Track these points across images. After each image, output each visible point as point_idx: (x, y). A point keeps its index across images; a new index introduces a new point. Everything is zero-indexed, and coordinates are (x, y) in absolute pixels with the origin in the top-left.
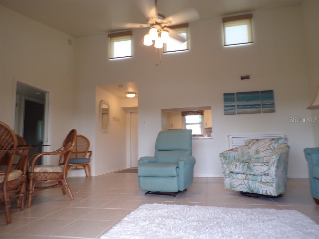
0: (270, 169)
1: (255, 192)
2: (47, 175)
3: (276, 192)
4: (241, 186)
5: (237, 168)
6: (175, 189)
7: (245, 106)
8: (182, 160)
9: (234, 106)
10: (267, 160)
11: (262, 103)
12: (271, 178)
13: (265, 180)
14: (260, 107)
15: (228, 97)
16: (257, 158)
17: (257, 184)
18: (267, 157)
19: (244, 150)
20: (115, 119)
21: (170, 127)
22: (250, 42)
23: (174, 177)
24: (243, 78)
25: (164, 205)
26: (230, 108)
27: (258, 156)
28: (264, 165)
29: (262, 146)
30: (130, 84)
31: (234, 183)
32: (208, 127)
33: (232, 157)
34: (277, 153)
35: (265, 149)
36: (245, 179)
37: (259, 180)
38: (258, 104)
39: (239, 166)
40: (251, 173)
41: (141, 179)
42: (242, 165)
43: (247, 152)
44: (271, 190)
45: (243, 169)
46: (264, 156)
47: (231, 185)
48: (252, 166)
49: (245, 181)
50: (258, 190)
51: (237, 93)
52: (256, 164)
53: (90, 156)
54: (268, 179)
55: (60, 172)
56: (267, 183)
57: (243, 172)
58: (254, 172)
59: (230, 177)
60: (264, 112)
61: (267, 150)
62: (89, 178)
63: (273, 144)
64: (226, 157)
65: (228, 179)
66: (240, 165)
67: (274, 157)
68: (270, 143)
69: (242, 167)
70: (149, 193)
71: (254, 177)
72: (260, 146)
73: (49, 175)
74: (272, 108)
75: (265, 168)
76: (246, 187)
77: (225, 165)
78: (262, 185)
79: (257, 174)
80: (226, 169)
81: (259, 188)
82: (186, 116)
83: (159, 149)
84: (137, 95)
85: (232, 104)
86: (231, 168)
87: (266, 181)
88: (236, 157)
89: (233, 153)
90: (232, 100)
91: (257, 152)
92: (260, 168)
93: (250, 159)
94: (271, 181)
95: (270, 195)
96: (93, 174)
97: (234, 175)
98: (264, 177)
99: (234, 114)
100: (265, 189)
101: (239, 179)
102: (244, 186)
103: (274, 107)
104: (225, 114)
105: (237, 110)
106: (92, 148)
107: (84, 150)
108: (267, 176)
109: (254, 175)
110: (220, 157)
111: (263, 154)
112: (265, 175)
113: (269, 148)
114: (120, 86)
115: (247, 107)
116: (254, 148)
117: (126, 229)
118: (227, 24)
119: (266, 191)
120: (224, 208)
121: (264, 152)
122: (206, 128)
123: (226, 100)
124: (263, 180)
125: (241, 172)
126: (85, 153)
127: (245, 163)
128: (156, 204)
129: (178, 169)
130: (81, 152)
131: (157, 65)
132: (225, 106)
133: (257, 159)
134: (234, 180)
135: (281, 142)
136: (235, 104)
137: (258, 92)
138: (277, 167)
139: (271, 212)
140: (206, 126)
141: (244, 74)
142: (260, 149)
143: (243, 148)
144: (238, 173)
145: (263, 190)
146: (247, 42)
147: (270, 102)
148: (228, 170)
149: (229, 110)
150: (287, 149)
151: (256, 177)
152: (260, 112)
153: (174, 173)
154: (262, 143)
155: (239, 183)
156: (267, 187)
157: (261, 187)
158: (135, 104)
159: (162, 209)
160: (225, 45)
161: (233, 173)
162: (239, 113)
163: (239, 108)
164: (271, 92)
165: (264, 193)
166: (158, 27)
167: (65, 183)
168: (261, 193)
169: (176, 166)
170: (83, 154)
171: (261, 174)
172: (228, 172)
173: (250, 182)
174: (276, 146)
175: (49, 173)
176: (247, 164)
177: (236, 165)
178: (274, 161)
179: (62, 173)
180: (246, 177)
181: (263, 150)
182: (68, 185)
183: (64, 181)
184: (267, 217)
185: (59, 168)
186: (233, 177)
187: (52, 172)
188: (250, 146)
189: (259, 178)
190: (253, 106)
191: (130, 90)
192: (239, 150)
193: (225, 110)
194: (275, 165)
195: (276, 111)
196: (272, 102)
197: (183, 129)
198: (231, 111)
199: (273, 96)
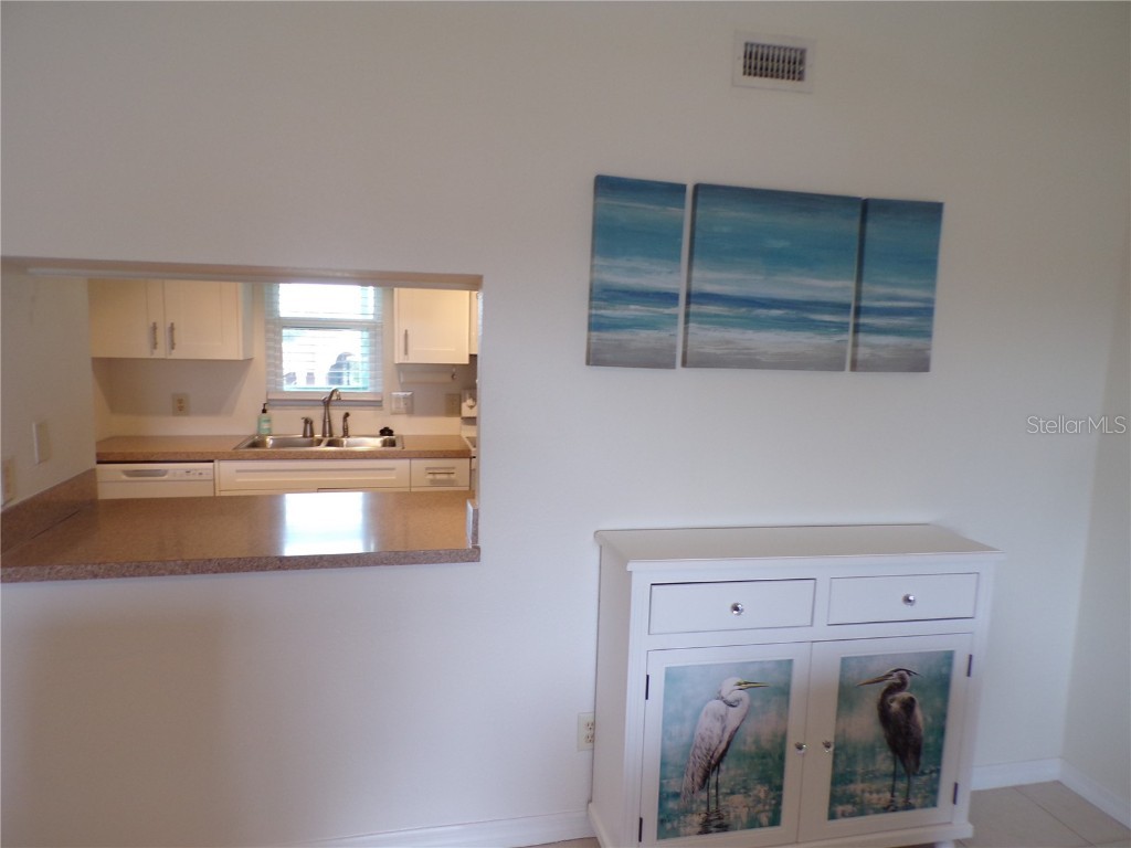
7: (748, 308)
9: (669, 298)
11: (858, 297)
14: (842, 328)
15: (628, 214)
21: (155, 346)
24: (761, 63)
26: (634, 310)
38: (833, 297)
51: (703, 191)
60: (859, 365)
74: (917, 342)
82: (281, 285)
85: (657, 279)
90: (658, 243)
99: (657, 360)
103: (928, 334)
104: (594, 358)
105: (681, 334)
115: (763, 313)
122: (401, 367)
123: (608, 237)
132: (602, 294)
136: (679, 277)
140: (406, 352)
141: (774, 34)
147: (909, 292)
149: (625, 330)
152: (835, 364)
162: (697, 361)
163: (701, 317)
164: (931, 213)
190: (799, 314)
193: (595, 325)
195: (934, 364)
196: (920, 293)
197: (258, 353)
198: (643, 338)
199: (935, 253)
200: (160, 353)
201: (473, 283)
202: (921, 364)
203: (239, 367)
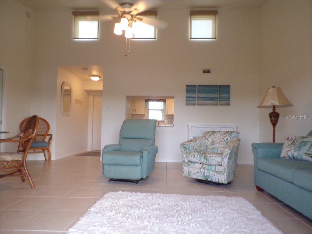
0: (223, 160)
1: (209, 179)
2: (5, 164)
3: (227, 180)
4: (198, 174)
5: (195, 158)
6: (137, 177)
7: (204, 98)
8: (145, 150)
9: (195, 97)
10: (221, 151)
11: (220, 97)
12: (223, 168)
13: (218, 169)
14: (218, 100)
15: (190, 89)
16: (212, 148)
17: (211, 173)
18: (221, 148)
19: (202, 141)
20: (77, 101)
21: (133, 112)
22: (213, 37)
23: (137, 165)
24: (205, 72)
25: (128, 193)
26: (191, 99)
27: (214, 146)
28: (219, 157)
29: (217, 138)
30: (95, 67)
31: (191, 171)
32: (169, 113)
33: (191, 147)
34: (230, 146)
35: (220, 141)
36: (201, 168)
37: (213, 170)
38: (216, 97)
39: (196, 156)
40: (207, 163)
41: (106, 167)
42: (200, 155)
43: (204, 142)
44: (223, 179)
45: (200, 159)
46: (219, 147)
47: (189, 173)
48: (208, 157)
49: (202, 170)
50: (211, 178)
51: (199, 86)
52: (211, 155)
53: (50, 139)
54: (221, 168)
55: (20, 159)
56: (219, 172)
57: (201, 161)
58: (209, 162)
59: (188, 165)
60: (220, 105)
61: (221, 141)
62: (48, 161)
63: (227, 137)
64: (186, 148)
65: (186, 167)
66: (198, 156)
67: (227, 150)
68: (224, 136)
69: (199, 157)
70: (112, 180)
71: (209, 166)
72: (216, 138)
73: (8, 163)
74: (228, 102)
75: (219, 159)
76: (202, 175)
77: (184, 155)
78: (215, 174)
79: (212, 164)
80: (185, 158)
81: (212, 177)
82: (149, 102)
83: (123, 137)
84: (102, 78)
85: (193, 95)
86: (190, 158)
87: (218, 171)
88: (194, 147)
89: (192, 144)
90: (194, 92)
91: (213, 143)
92: (214, 159)
93: (207, 149)
94: (223, 170)
95: (221, 182)
96: (53, 158)
97: (192, 165)
98: (217, 167)
99: (194, 105)
100: (218, 178)
101: (196, 168)
102: (200, 174)
103: (230, 101)
104: (186, 105)
105: (197, 101)
106: (53, 131)
107: (44, 133)
108: (220, 166)
109: (210, 165)
110: (180, 147)
111: (218, 145)
112: (219, 165)
113: (223, 140)
114: (84, 69)
115: (207, 99)
116: (210, 139)
117: (93, 220)
118: (193, 17)
119: (219, 179)
120: (182, 195)
121: (219, 143)
122: (167, 115)
123: (188, 91)
124: (217, 170)
125: (198, 162)
126: (44, 136)
127: (202, 154)
128: (120, 192)
129: (142, 158)
130: (40, 135)
131: (126, 56)
132: (187, 97)
133: (212, 150)
134: (192, 169)
135: (233, 135)
136: (196, 95)
137: (217, 86)
138: (229, 158)
139: (222, 199)
142: (215, 140)
143: (201, 140)
144: (195, 163)
145: (216, 178)
146: (211, 37)
147: (226, 96)
148: (187, 159)
149: (190, 101)
150: (238, 142)
151: (211, 166)
152: (217, 105)
153: (138, 162)
154: (218, 135)
155: (196, 171)
156: (220, 175)
157: (214, 175)
158: (100, 87)
159: (126, 197)
160: (191, 38)
161: (191, 162)
162: (199, 105)
163: (199, 100)
164: (228, 86)
165: (217, 181)
166: (129, 17)
167: (26, 172)
168: (214, 181)
169: (140, 156)
170: (42, 137)
171: (215, 164)
172: (187, 161)
173: (206, 171)
174: (229, 139)
175: (8, 162)
176: (204, 155)
177: (194, 155)
178: (227, 153)
179: (22, 161)
180: (202, 166)
181: (218, 142)
182: (28, 173)
183: (24, 169)
184: (219, 204)
185: (18, 155)
186: (191, 165)
187: (10, 160)
188: (207, 137)
189: (214, 167)
190: (211, 99)
191: (94, 73)
192: (198, 141)
193: (186, 101)
194: (228, 157)
195: (231, 105)
196: (228, 96)
197: (146, 114)
198: (192, 102)
199: (229, 90)
200: (134, 113)
201: (172, 97)
202: (229, 105)
203: (144, 115)
